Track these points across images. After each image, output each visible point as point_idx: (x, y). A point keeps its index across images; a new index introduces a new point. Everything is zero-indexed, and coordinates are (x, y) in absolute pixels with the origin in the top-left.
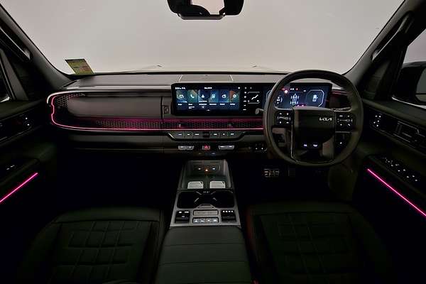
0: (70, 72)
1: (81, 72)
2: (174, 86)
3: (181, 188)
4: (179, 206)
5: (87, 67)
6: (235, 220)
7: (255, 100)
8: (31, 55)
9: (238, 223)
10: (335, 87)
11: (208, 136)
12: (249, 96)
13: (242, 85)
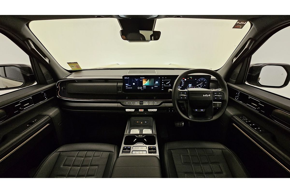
0: (70, 69)
1: (75, 69)
2: (124, 77)
3: (126, 133)
4: (125, 144)
5: (78, 66)
6: (155, 152)
7: (168, 84)
8: (49, 61)
9: (157, 154)
10: (213, 77)
11: (143, 104)
12: (165, 82)
13: (161, 76)
